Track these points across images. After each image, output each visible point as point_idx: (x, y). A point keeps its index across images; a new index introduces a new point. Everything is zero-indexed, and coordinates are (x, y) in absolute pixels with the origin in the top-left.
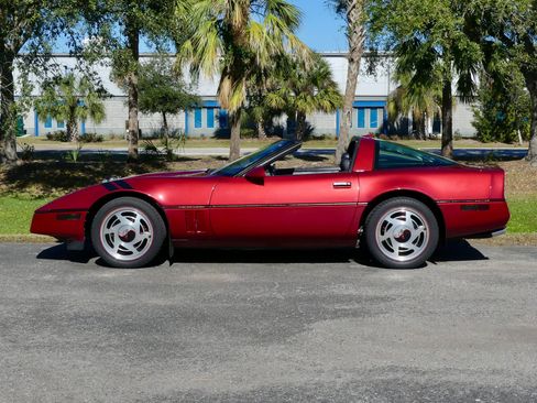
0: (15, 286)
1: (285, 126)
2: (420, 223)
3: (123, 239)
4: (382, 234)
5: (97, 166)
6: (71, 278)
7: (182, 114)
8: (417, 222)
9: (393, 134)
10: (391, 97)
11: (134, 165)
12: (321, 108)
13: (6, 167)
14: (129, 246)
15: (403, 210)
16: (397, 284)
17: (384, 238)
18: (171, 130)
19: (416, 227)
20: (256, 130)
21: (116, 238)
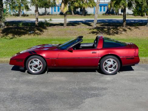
0: (6, 83)
1: (79, 11)
2: (115, 63)
3: (34, 67)
4: (105, 65)
5: (27, 28)
6: (21, 79)
7: (50, 8)
8: (114, 62)
9: (110, 14)
10: (109, 4)
11: (37, 28)
12: (89, 6)
13: (2, 29)
14: (36, 69)
15: (110, 59)
16: (109, 82)
17: (105, 67)
18: (47, 12)
19: (114, 64)
20: (71, 12)
21: (33, 66)
